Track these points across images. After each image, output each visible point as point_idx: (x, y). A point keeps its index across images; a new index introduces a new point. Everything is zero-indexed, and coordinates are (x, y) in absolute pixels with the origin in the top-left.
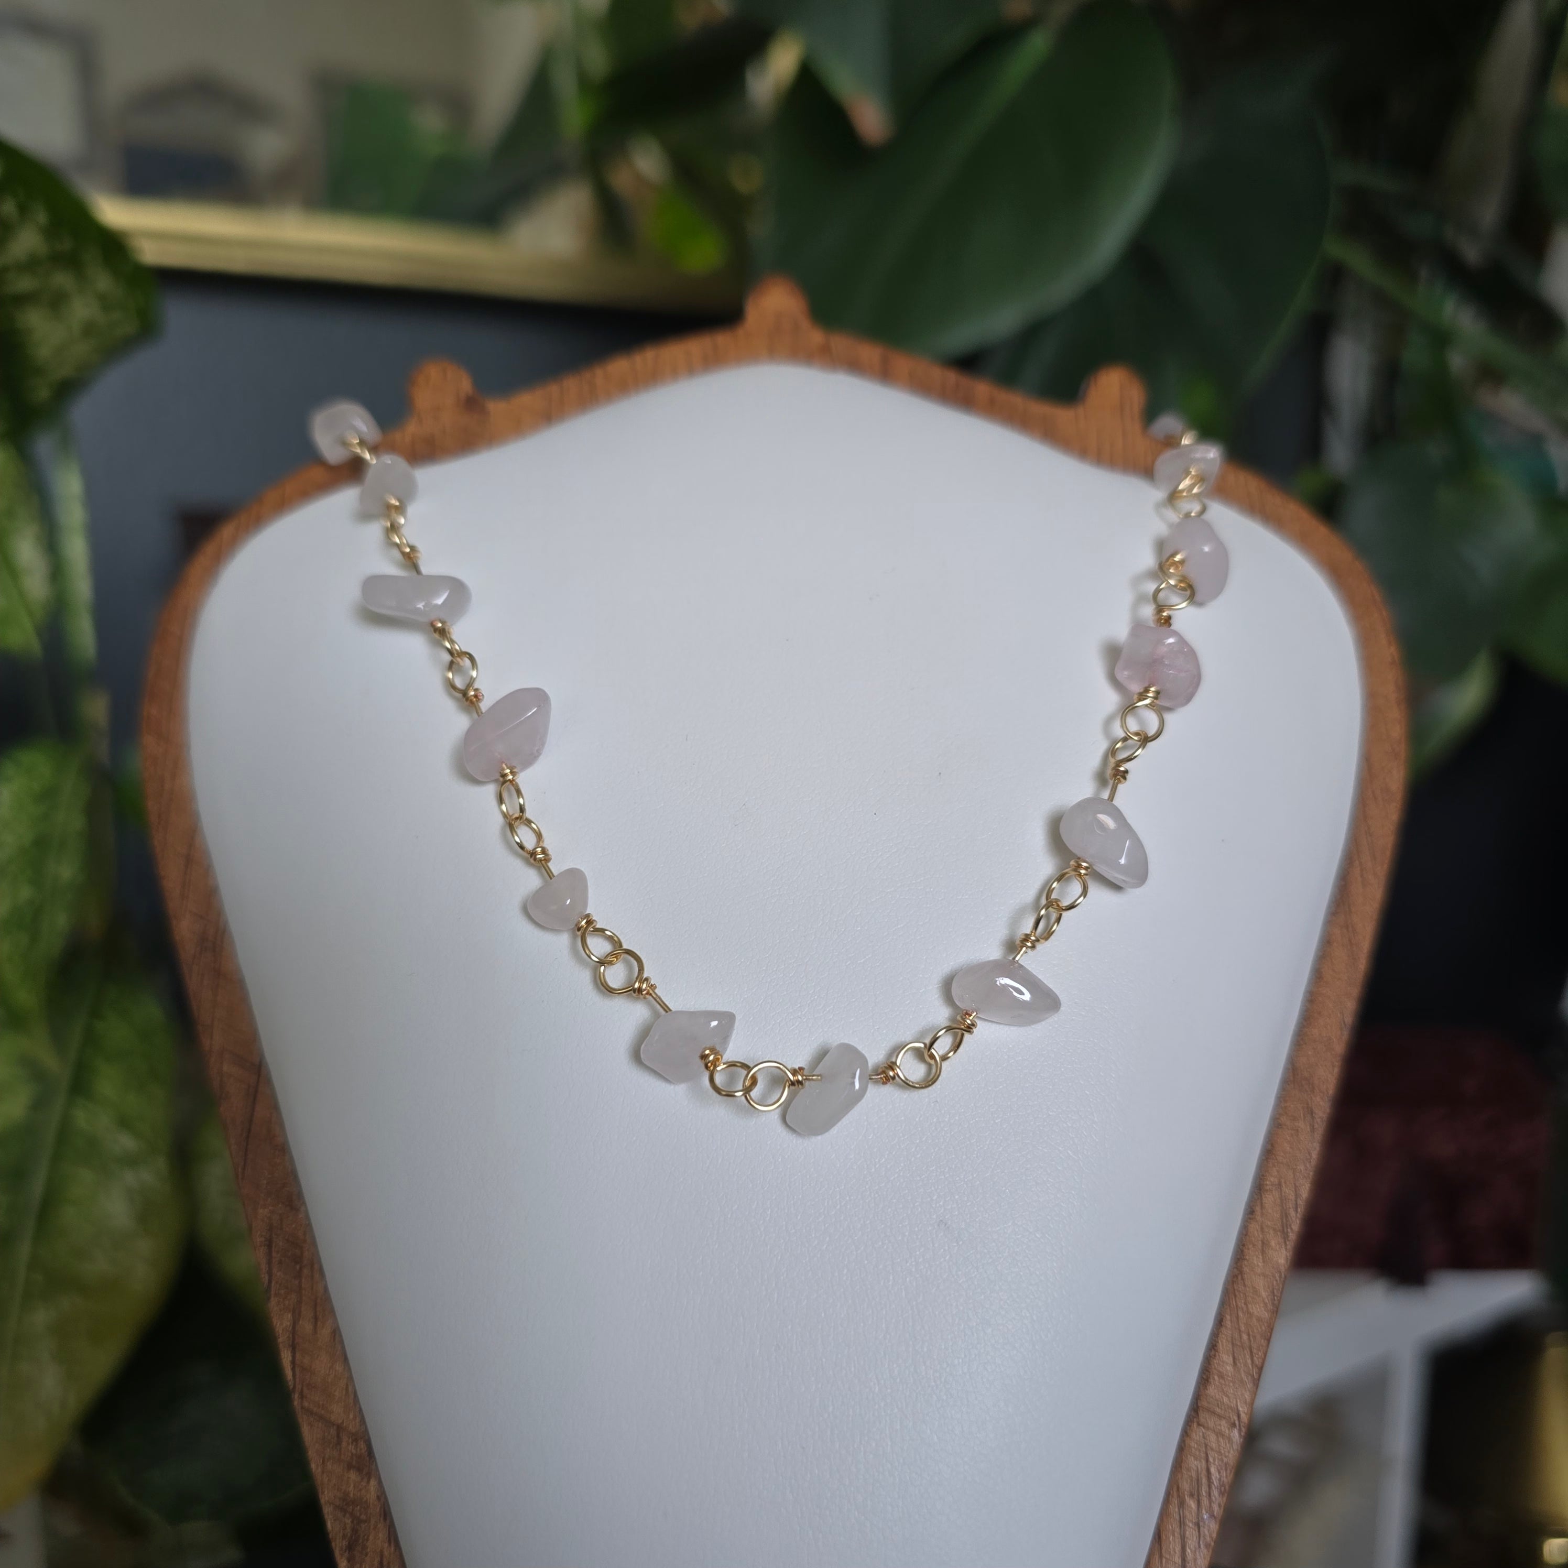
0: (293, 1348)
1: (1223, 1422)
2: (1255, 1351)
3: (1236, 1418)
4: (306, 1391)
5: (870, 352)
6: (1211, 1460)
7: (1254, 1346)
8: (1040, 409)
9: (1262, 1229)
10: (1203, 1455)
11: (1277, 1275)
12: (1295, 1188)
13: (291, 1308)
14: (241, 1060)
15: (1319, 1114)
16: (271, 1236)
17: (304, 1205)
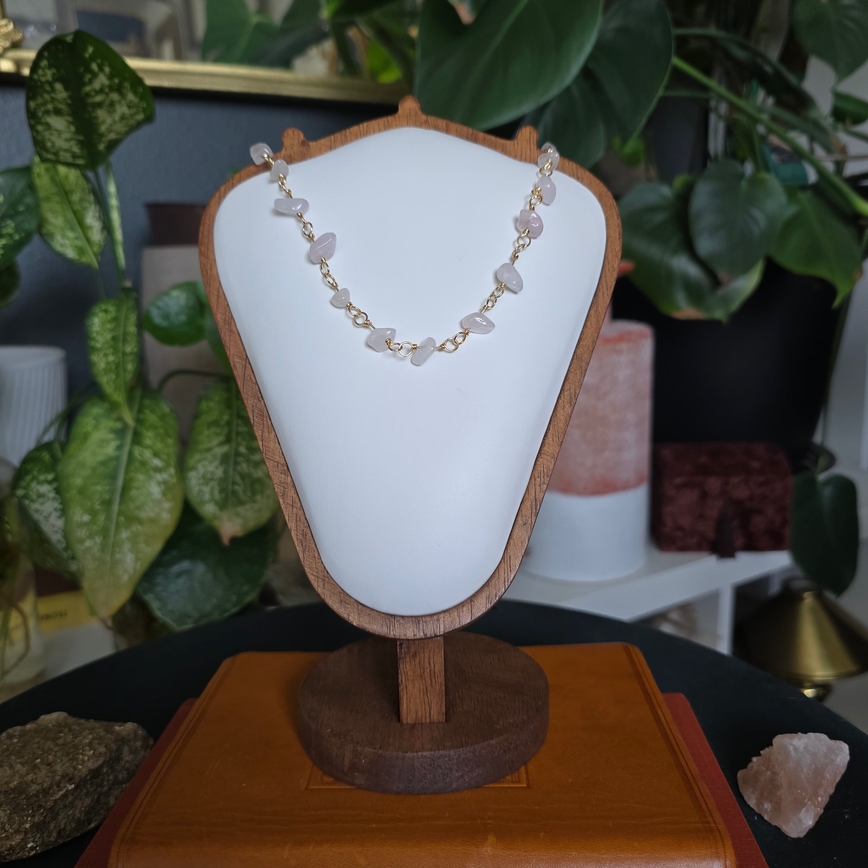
0: (262, 440)
1: (549, 457)
2: (560, 437)
3: (553, 456)
4: (267, 453)
5: (442, 123)
6: (545, 468)
9: (564, 402)
10: (542, 467)
11: (568, 416)
12: (575, 390)
13: (261, 429)
14: (240, 358)
15: (583, 368)
16: (253, 409)
17: (263, 399)
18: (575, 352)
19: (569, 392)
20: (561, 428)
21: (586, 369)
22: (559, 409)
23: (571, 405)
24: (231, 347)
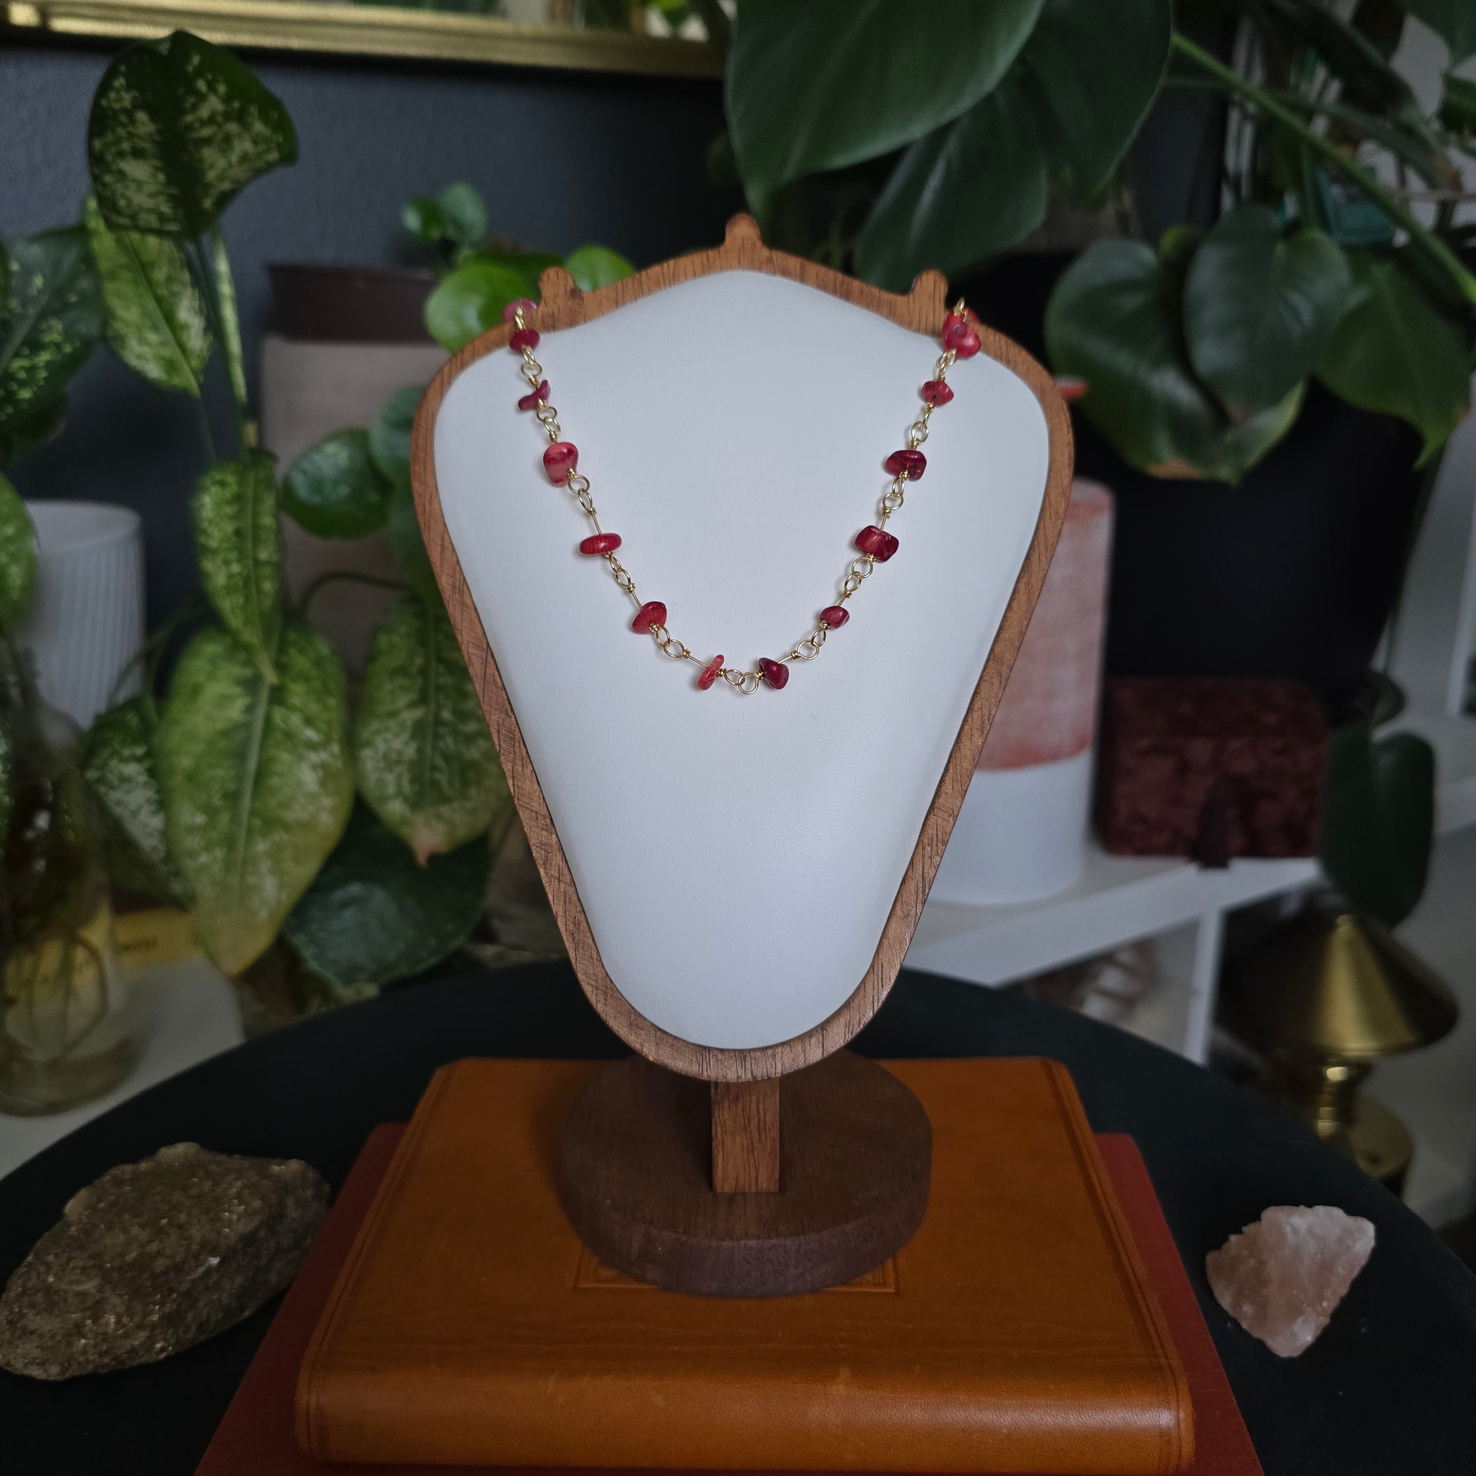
0: (513, 778)
1: (946, 814)
2: (963, 784)
3: (952, 813)
4: (520, 797)
5: (794, 262)
6: (939, 830)
7: (963, 781)
8: (887, 296)
9: (971, 729)
10: (935, 828)
11: (977, 750)
12: (990, 709)
13: (511, 761)
14: (478, 647)
15: (1004, 676)
16: (499, 729)
17: (514, 714)
18: (992, 649)
19: (980, 713)
20: (966, 769)
21: (1007, 677)
22: (964, 739)
23: (982, 733)
24: (464, 629)
